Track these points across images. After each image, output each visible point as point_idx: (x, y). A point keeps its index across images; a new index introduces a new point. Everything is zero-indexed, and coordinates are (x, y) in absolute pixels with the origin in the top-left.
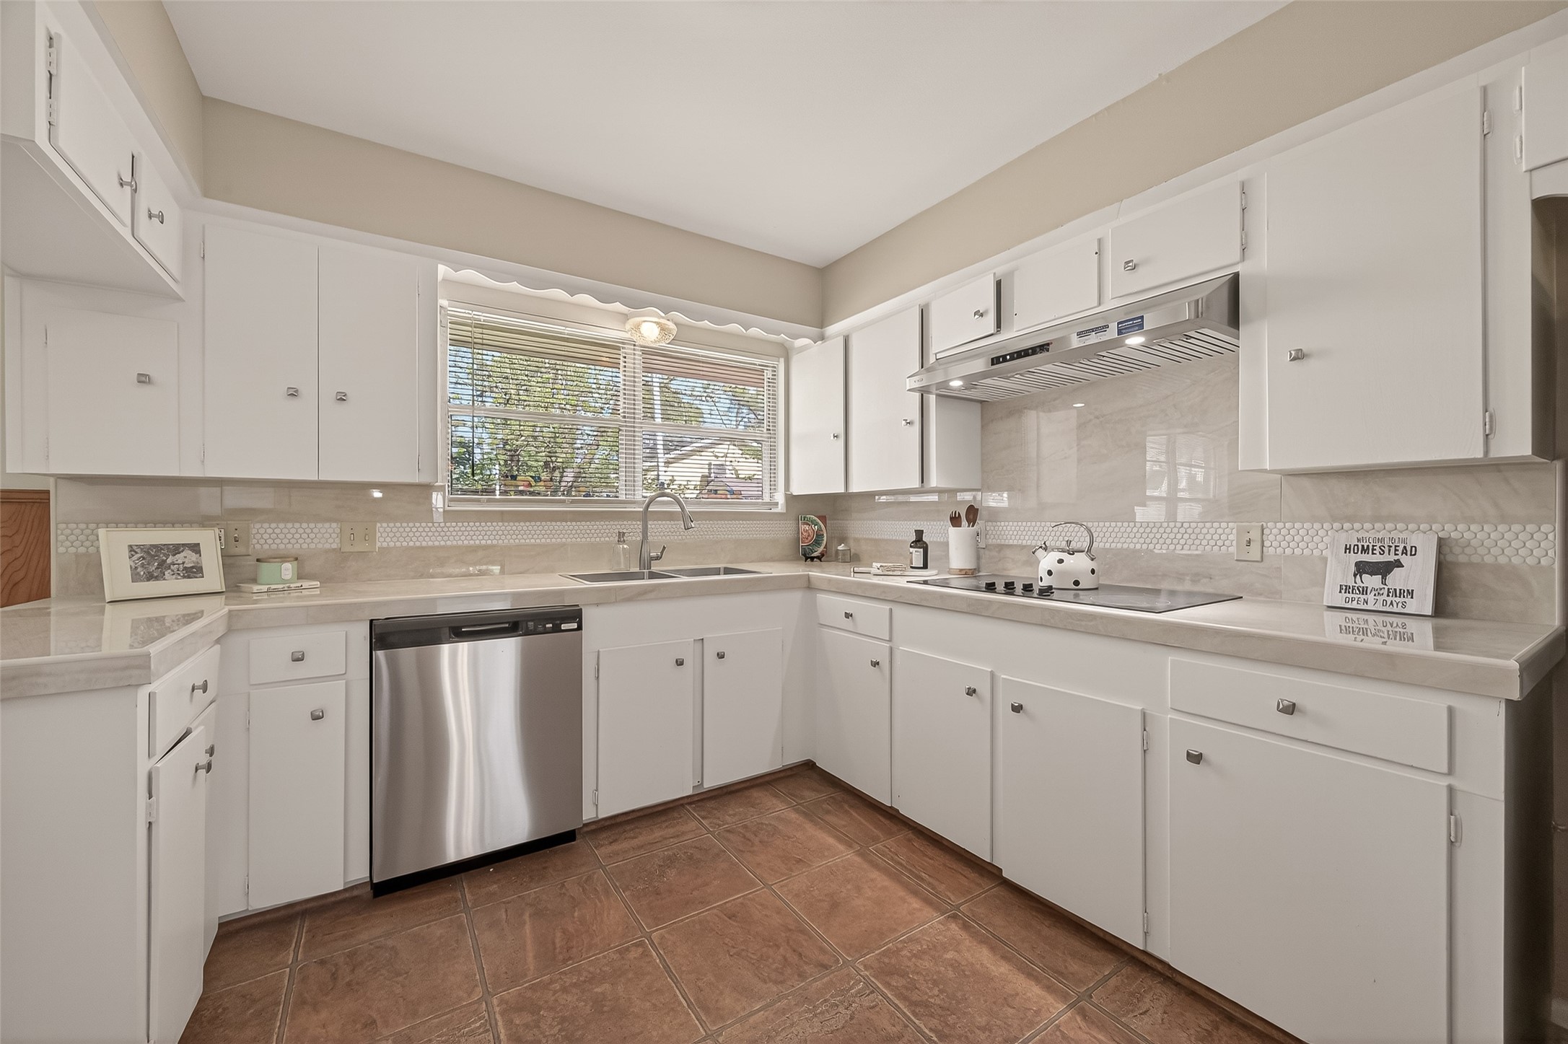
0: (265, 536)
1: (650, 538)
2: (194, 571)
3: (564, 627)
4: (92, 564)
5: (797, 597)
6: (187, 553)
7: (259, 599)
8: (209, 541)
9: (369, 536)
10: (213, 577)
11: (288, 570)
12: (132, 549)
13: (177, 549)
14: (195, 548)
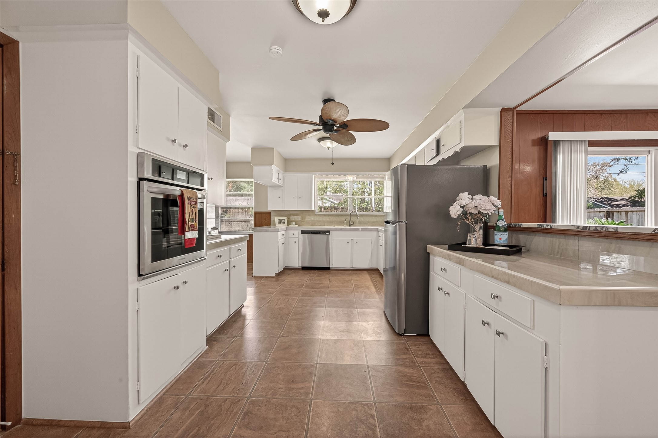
0: (292, 218)
1: (351, 220)
2: (284, 223)
3: (327, 234)
4: (274, 221)
5: (375, 233)
6: (283, 220)
7: (290, 226)
8: (285, 218)
9: (305, 219)
10: (286, 224)
11: (294, 223)
12: (278, 219)
13: (282, 219)
14: (284, 219)
